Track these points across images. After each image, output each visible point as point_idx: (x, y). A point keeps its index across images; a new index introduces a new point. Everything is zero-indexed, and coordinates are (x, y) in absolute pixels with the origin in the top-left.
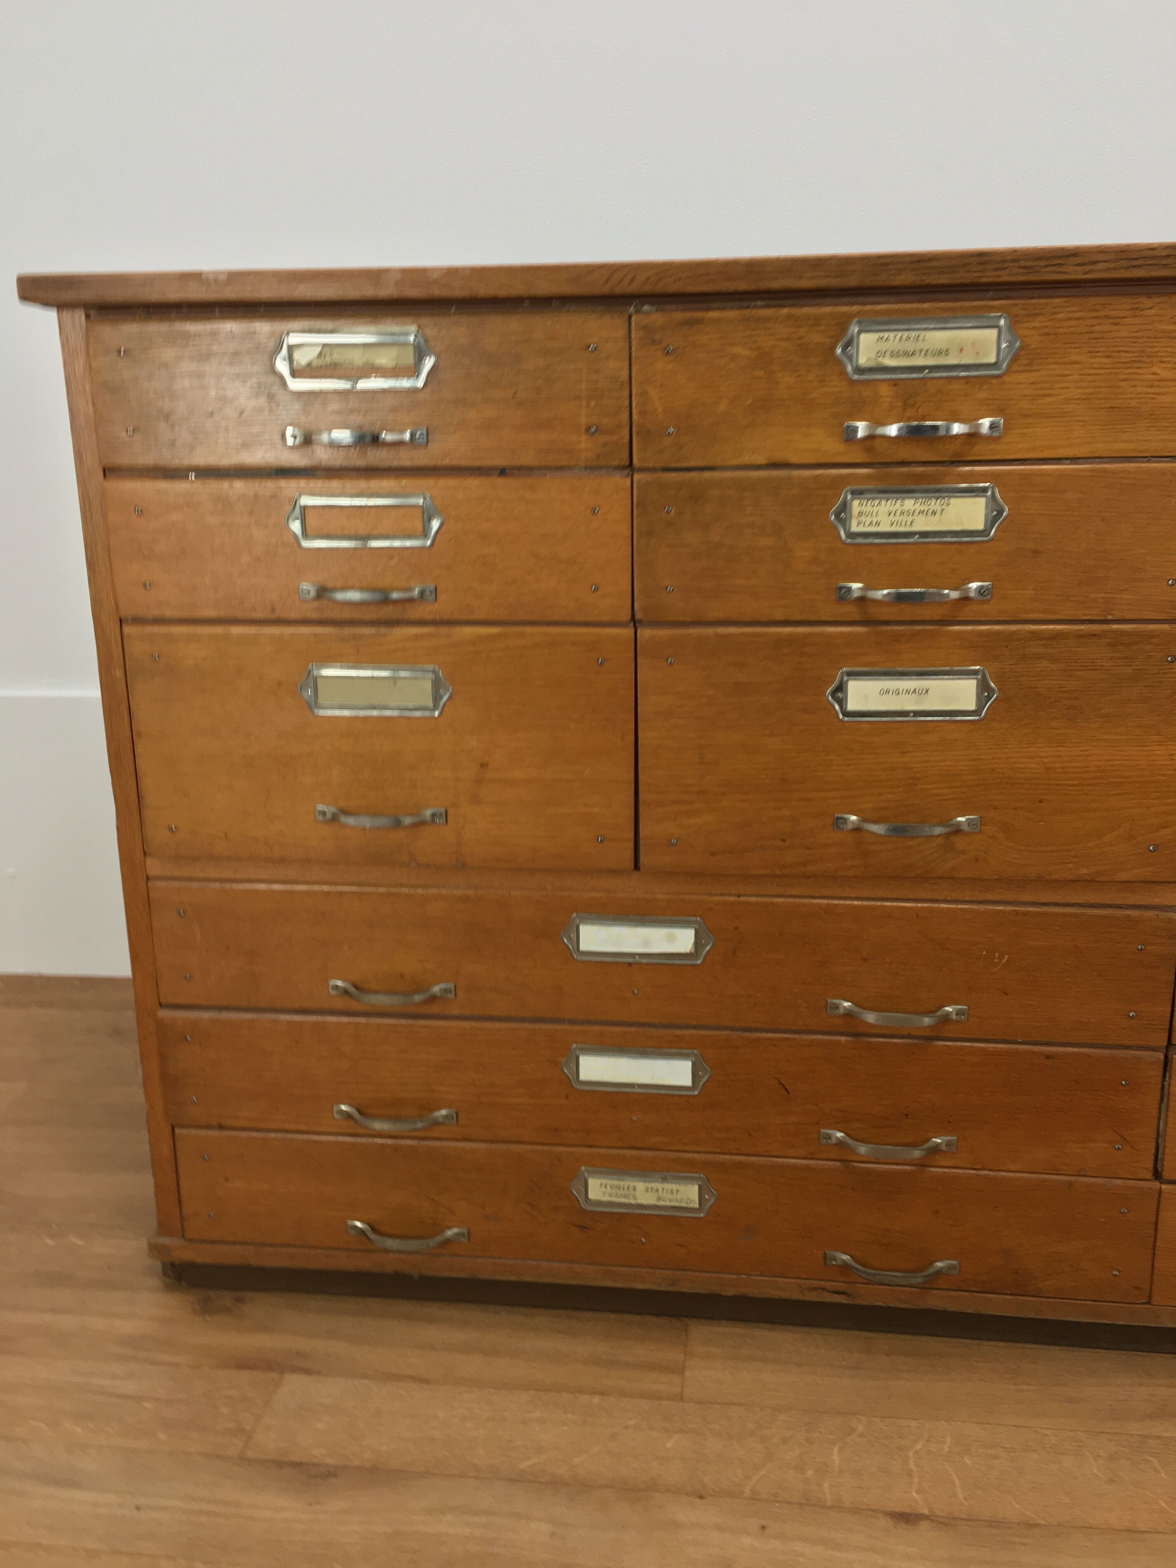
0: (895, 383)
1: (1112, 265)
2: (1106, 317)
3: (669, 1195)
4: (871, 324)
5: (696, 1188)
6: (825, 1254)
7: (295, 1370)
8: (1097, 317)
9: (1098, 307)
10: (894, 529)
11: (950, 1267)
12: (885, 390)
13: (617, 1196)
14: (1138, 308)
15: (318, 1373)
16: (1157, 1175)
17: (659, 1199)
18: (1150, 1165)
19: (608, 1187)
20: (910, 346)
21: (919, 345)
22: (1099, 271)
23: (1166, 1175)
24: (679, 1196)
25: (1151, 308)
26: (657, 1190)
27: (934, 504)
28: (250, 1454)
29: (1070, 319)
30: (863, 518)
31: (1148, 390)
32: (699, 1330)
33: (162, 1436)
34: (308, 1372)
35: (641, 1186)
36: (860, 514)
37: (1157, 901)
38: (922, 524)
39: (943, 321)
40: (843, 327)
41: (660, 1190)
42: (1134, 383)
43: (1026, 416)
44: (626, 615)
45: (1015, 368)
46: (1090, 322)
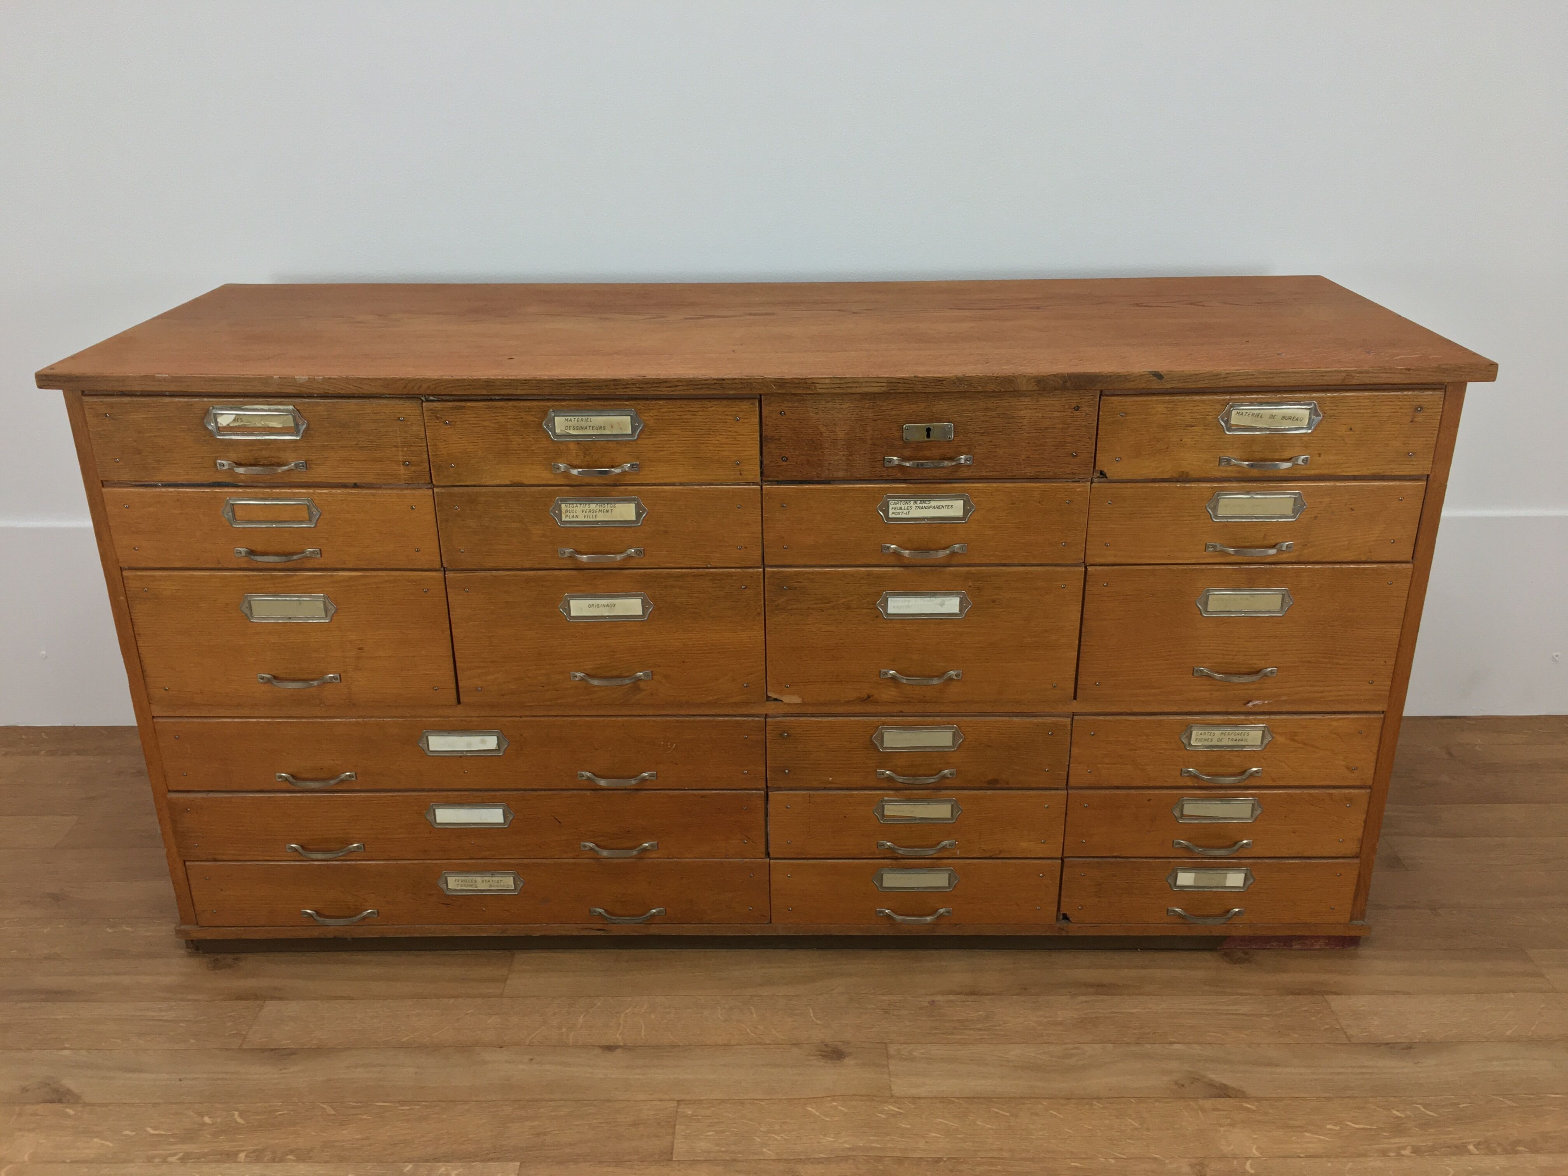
0: (578, 443)
1: (686, 388)
2: (688, 411)
3: (496, 884)
4: (559, 412)
5: (512, 878)
6: (590, 910)
7: (272, 998)
8: (683, 411)
9: (683, 406)
10: (586, 519)
11: (659, 912)
12: (572, 446)
13: (465, 886)
14: (704, 407)
15: (287, 999)
16: (768, 854)
17: (491, 886)
18: (763, 850)
19: (460, 881)
20: (583, 424)
21: (589, 424)
22: (679, 391)
23: (772, 855)
24: (502, 884)
25: (711, 407)
26: (489, 881)
27: (607, 507)
28: (244, 1047)
29: (669, 412)
30: (568, 514)
31: (715, 449)
32: (521, 957)
33: (192, 1041)
34: (281, 999)
35: (479, 879)
36: (567, 511)
37: (752, 712)
38: (601, 517)
39: (600, 412)
40: (545, 413)
41: (491, 881)
42: (707, 445)
43: (651, 461)
44: (438, 566)
45: (643, 436)
46: (679, 414)
